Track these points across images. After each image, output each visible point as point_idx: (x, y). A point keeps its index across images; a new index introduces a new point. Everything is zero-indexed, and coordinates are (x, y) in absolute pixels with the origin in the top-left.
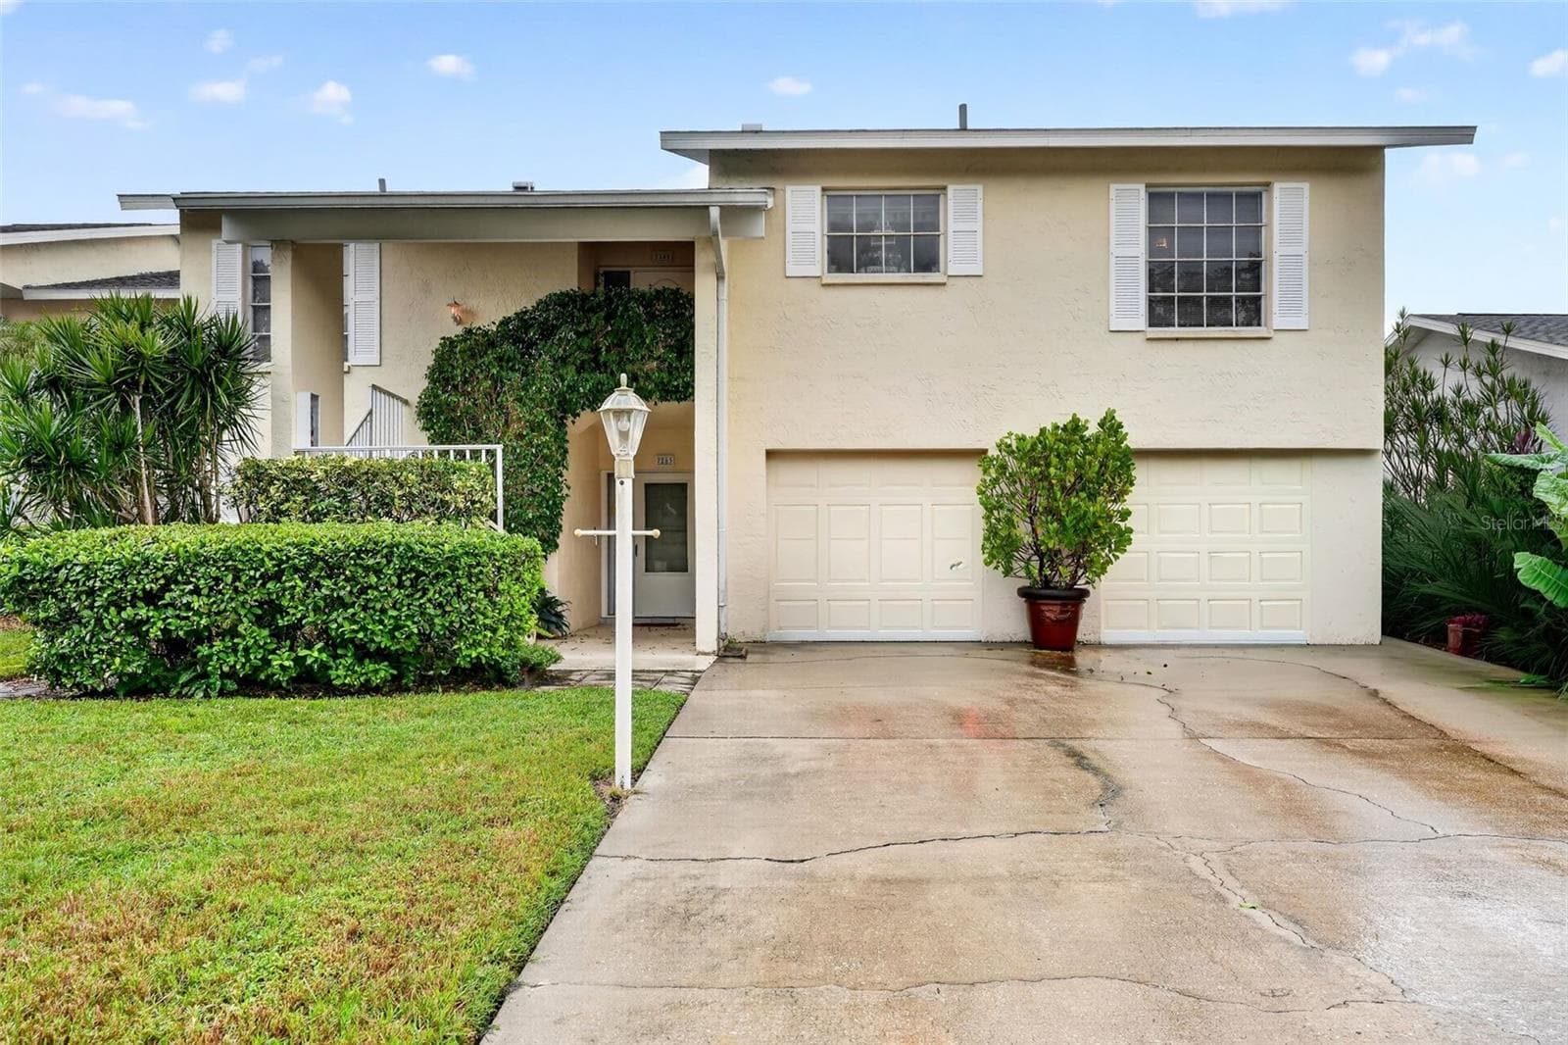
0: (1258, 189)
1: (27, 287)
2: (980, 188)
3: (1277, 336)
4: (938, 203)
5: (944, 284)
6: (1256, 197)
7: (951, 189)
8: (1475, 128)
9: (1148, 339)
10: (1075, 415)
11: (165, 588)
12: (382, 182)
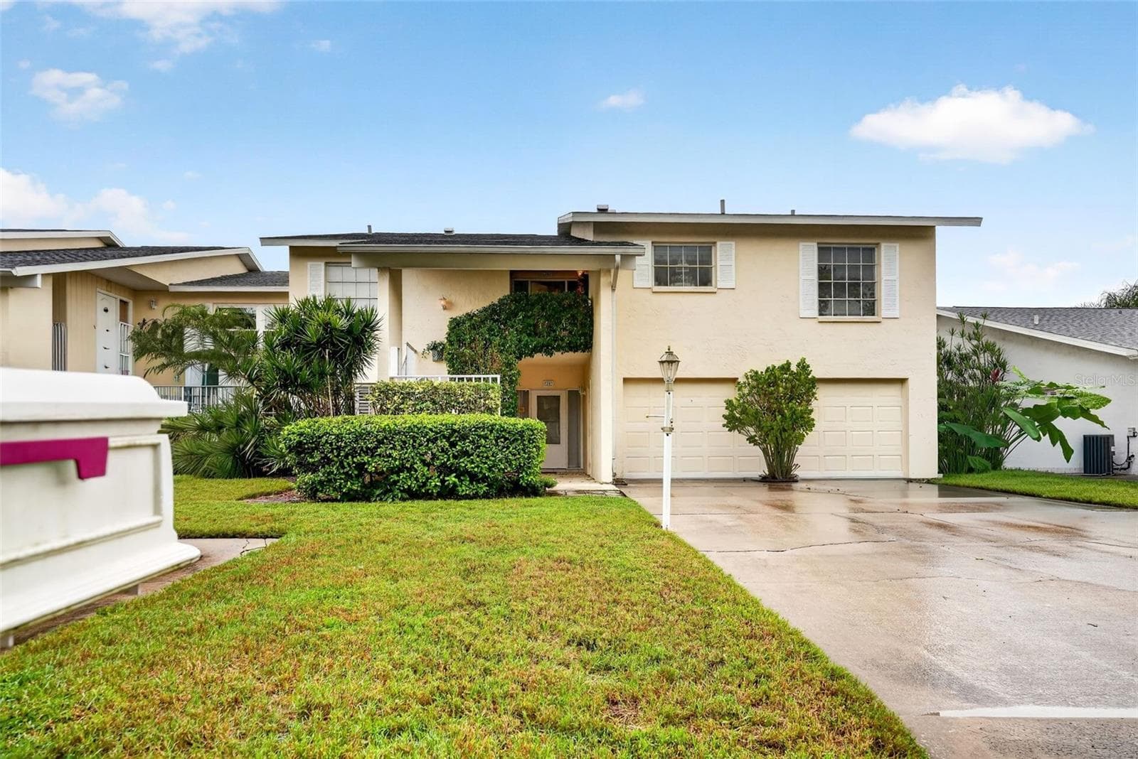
0: (873, 246)
1: (171, 284)
2: (733, 243)
3: (883, 321)
4: (711, 250)
5: (715, 293)
6: (872, 250)
7: (719, 244)
8: (981, 219)
9: (820, 322)
10: (788, 361)
11: (376, 448)
12: (369, 227)
